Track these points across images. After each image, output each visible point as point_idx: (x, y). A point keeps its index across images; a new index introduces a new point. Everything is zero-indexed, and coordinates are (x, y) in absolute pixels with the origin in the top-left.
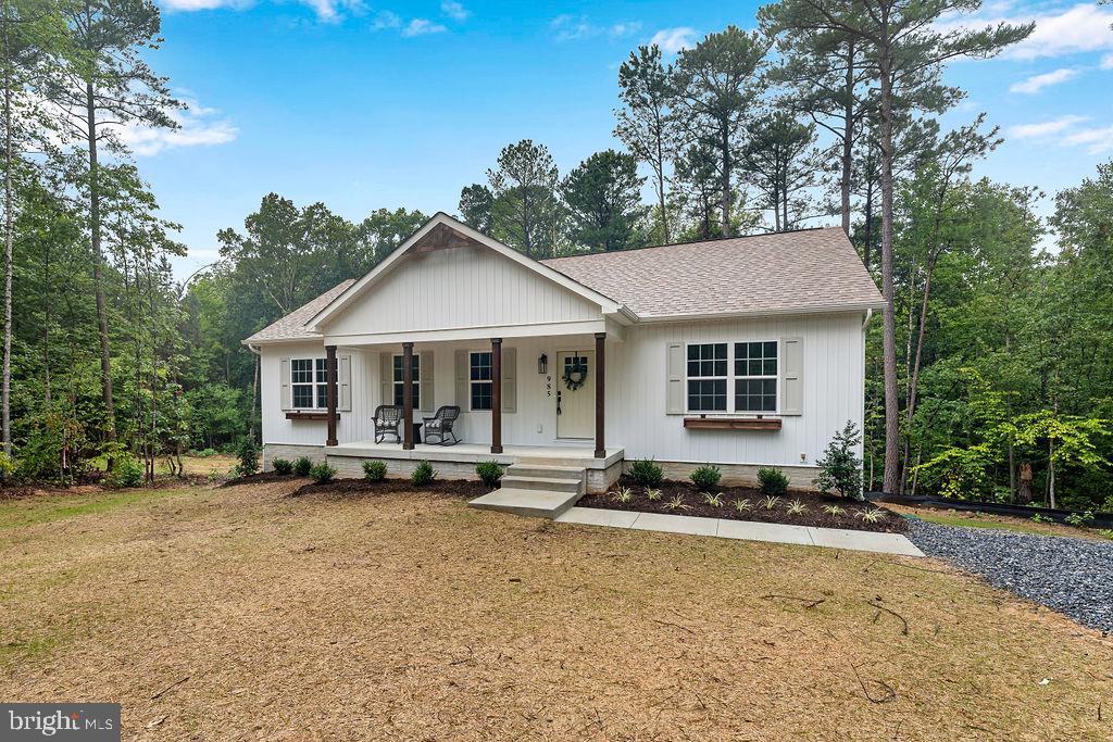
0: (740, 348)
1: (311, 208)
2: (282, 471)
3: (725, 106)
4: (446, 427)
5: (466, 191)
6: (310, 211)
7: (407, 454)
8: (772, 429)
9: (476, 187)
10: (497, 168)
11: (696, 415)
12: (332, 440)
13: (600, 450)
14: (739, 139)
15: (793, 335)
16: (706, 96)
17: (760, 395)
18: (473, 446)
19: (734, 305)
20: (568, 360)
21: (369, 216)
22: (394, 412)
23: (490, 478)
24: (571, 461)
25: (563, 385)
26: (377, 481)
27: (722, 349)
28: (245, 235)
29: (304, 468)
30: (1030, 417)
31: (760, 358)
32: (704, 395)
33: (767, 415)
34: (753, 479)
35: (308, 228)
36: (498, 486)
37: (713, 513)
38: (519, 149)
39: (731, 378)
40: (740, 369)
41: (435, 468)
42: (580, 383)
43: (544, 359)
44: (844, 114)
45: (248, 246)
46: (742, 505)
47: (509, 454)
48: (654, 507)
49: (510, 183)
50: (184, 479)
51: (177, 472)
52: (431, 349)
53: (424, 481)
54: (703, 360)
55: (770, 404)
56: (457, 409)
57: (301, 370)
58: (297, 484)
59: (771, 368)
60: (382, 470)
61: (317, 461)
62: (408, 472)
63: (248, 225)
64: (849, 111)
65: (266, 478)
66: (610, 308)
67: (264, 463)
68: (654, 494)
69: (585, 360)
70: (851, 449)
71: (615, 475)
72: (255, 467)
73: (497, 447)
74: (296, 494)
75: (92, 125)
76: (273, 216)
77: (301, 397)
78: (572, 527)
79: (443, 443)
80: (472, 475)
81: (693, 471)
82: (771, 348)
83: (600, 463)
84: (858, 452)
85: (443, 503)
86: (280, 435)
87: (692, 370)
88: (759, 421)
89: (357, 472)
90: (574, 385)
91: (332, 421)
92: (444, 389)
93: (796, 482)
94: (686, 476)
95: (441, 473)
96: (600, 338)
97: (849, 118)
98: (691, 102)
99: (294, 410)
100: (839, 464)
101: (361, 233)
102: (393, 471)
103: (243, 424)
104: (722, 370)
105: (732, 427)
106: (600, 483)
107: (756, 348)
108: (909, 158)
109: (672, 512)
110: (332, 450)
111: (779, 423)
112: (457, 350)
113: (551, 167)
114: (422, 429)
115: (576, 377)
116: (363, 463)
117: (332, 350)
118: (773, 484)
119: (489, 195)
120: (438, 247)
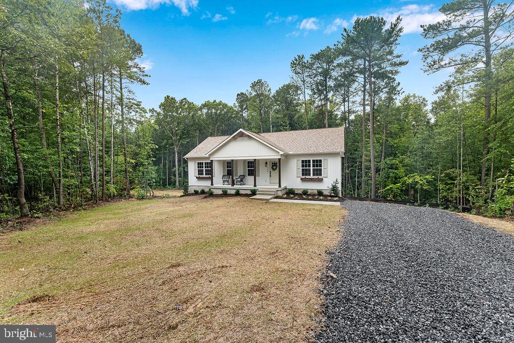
0: (314, 161)
1: (182, 100)
2: (196, 193)
3: (326, 74)
4: (242, 181)
5: (238, 95)
6: (182, 102)
7: (232, 188)
8: (321, 180)
9: (242, 93)
10: (250, 89)
11: (304, 177)
12: (212, 184)
13: (280, 186)
15: (326, 158)
16: (320, 70)
17: (318, 172)
18: (249, 184)
19: (312, 151)
20: (272, 163)
21: (204, 103)
22: (227, 177)
23: (254, 193)
24: (273, 188)
25: (271, 170)
26: (225, 194)
27: (309, 161)
28: (159, 110)
29: (203, 192)
31: (318, 163)
32: (305, 172)
33: (320, 177)
34: (316, 192)
35: (181, 107)
36: (256, 195)
37: (304, 199)
38: (257, 83)
39: (312, 168)
40: (313, 166)
41: (240, 191)
42: (276, 169)
43: (266, 163)
44: (363, 77)
45: (159, 114)
46: (310, 198)
47: (258, 187)
48: (291, 198)
50: (154, 197)
51: (152, 195)
52: (237, 161)
53: (238, 194)
54: (305, 163)
55: (321, 174)
56: (244, 176)
57: (200, 165)
58: (204, 196)
59: (321, 166)
60: (226, 192)
61: (206, 190)
62: (233, 192)
63: (160, 107)
64: (365, 76)
65: (192, 195)
66: (281, 153)
67: (191, 190)
68: (292, 196)
69: (277, 163)
70: (337, 185)
71: (284, 192)
72: (187, 192)
73: (255, 185)
74: (204, 198)
75: (121, 84)
76: (169, 103)
77: (200, 172)
78: (272, 202)
79: (240, 185)
80: (249, 192)
81: (302, 190)
82: (321, 161)
83: (280, 189)
84: (339, 186)
85: (243, 198)
86: (193, 182)
87: (303, 166)
88: (318, 179)
89: (220, 192)
90: (274, 170)
91: (211, 179)
92: (240, 171)
93: (325, 193)
94: (300, 192)
95: (242, 192)
96: (280, 160)
97: (365, 78)
98: (314, 71)
99: (198, 176)
100: (334, 189)
101: (201, 109)
102: (229, 192)
104: (309, 166)
105: (312, 180)
106: (280, 194)
107: (317, 161)
109: (295, 199)
110: (212, 187)
111: (322, 179)
112: (244, 161)
113: (268, 89)
114: (235, 181)
115: (274, 167)
116: (221, 190)
117: (212, 161)
118: (320, 193)
119: (247, 96)
120: (240, 137)
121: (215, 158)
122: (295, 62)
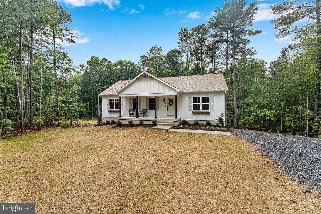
0: (202, 98)
1: (103, 59)
2: (108, 123)
3: (201, 41)
4: (144, 113)
5: (141, 56)
6: (103, 60)
7: (137, 119)
8: (208, 113)
9: (144, 56)
10: (149, 52)
11: (194, 111)
12: (120, 116)
13: (176, 118)
14: (204, 48)
15: (212, 96)
16: (197, 39)
17: (206, 107)
18: (150, 117)
19: (202, 90)
20: (169, 100)
21: (118, 62)
22: (133, 110)
23: (155, 123)
24: (171, 120)
25: (168, 105)
26: (131, 125)
27: (199, 98)
28: (87, 65)
29: (113, 122)
30: (262, 110)
31: (206, 100)
32: (196, 107)
33: (208, 111)
34: (205, 123)
35: (102, 64)
36: (157, 125)
37: (197, 129)
38: (154, 48)
39: (201, 104)
40: (203, 102)
41: (143, 122)
42: (172, 104)
43: (164, 100)
45: (87, 68)
46: (202, 128)
47: (158, 119)
48: (187, 128)
49: (152, 55)
50: (78, 125)
51: (76, 124)
52: (141, 98)
53: (141, 124)
54: (196, 100)
55: (208, 109)
56: (146, 110)
57: (111, 101)
58: (113, 125)
59: (208, 102)
60: (132, 122)
61: (116, 121)
62: (138, 123)
63: (88, 63)
64: (227, 43)
65: (104, 124)
66: (178, 91)
67: (104, 121)
68: (186, 126)
69: (173, 100)
70: (222, 117)
71: (179, 123)
72: (101, 122)
73: (156, 117)
74: (113, 127)
76: (94, 61)
77: (112, 107)
78: (172, 132)
79: (144, 117)
80: (151, 123)
81: (194, 122)
82: (208, 98)
83: (176, 120)
84: (224, 118)
85: (147, 128)
86: (106, 114)
87: (194, 102)
88: (206, 112)
89: (127, 123)
90: (170, 105)
91: (120, 112)
92: (143, 105)
93: (213, 123)
94: (192, 123)
95: (145, 123)
96: (176, 96)
97: (227, 45)
98: (194, 40)
99: (110, 110)
100: (220, 120)
101: (116, 66)
102: (134, 122)
103: (86, 112)
104: (199, 102)
105: (201, 113)
106: (176, 124)
107: (205, 98)
108: (240, 54)
109: (190, 129)
110: (121, 118)
111: (210, 112)
112: (147, 97)
113: (162, 52)
114: (139, 114)
115: (171, 103)
116: (128, 121)
117: (120, 97)
118: (209, 124)
119: (147, 58)
120: (143, 77)
121: (123, 95)
122: (181, 32)
